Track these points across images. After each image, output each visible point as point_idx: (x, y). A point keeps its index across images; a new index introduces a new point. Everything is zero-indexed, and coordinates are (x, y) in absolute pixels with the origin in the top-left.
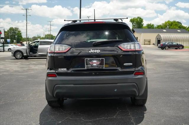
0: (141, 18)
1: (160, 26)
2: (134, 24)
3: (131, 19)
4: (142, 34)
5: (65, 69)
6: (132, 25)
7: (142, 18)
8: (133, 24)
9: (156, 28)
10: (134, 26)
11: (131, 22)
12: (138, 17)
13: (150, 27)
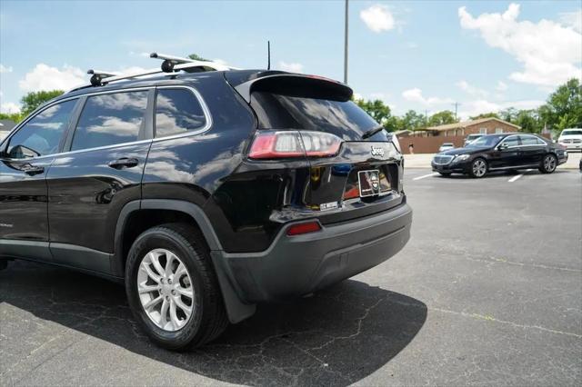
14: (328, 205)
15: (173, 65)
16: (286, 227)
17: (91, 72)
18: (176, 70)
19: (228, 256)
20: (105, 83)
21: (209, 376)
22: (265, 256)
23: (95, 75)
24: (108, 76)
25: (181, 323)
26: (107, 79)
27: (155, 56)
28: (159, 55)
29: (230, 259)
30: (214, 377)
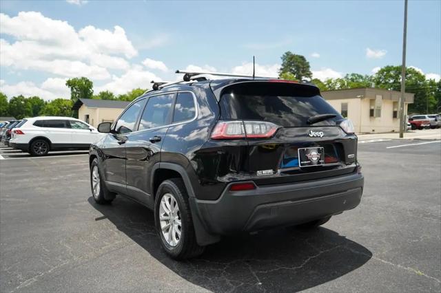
0: (88, 81)
1: (124, 96)
2: (75, 90)
3: (68, 80)
4: (98, 110)
5: (270, 171)
6: (70, 92)
7: (90, 80)
8: (72, 89)
9: (116, 99)
10: (76, 94)
11: (69, 85)
12: (83, 78)
13: (106, 97)
14: (264, 172)
15: (190, 76)
16: (229, 185)
17: (153, 82)
18: (193, 80)
19: (198, 201)
20: (162, 88)
21: (183, 277)
22: (217, 204)
23: (156, 84)
24: (163, 83)
25: (177, 241)
26: (163, 86)
27: (178, 72)
28: (180, 71)
29: (199, 204)
30: (186, 278)
